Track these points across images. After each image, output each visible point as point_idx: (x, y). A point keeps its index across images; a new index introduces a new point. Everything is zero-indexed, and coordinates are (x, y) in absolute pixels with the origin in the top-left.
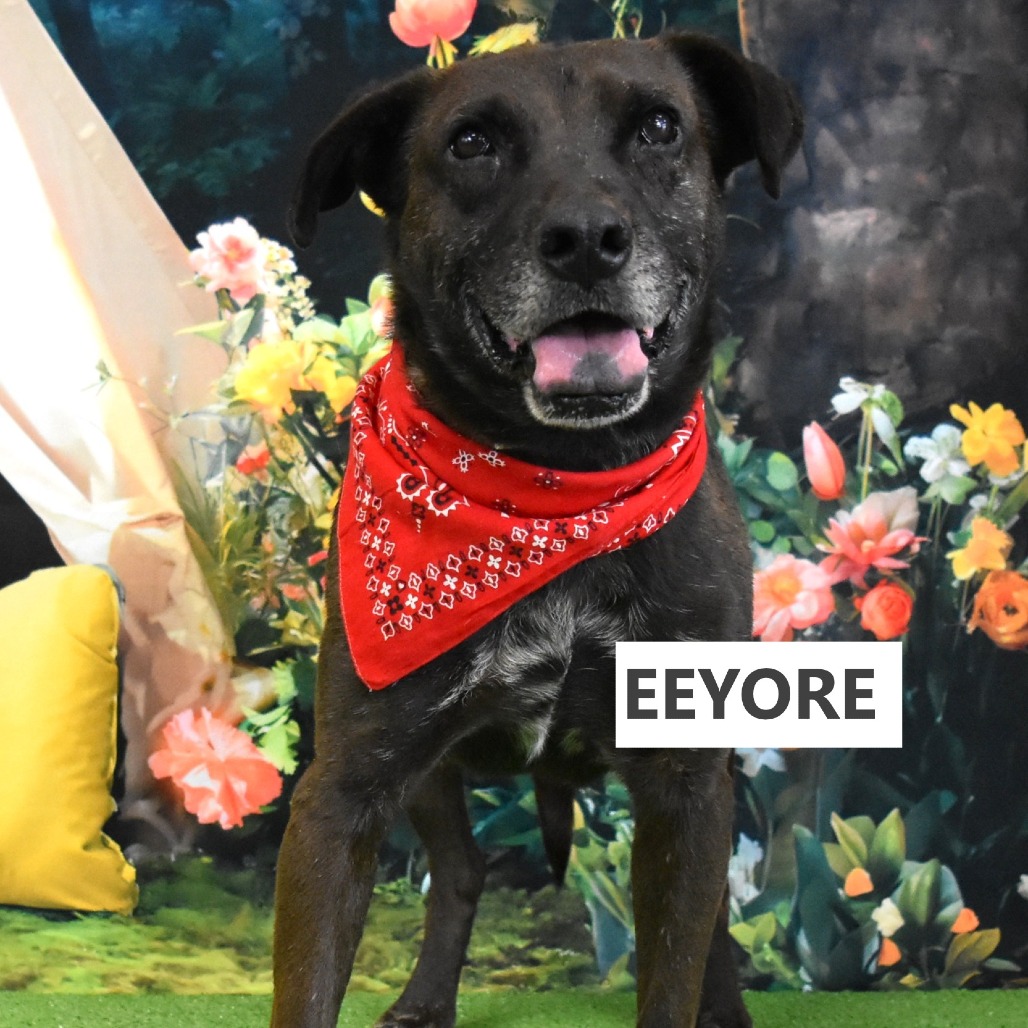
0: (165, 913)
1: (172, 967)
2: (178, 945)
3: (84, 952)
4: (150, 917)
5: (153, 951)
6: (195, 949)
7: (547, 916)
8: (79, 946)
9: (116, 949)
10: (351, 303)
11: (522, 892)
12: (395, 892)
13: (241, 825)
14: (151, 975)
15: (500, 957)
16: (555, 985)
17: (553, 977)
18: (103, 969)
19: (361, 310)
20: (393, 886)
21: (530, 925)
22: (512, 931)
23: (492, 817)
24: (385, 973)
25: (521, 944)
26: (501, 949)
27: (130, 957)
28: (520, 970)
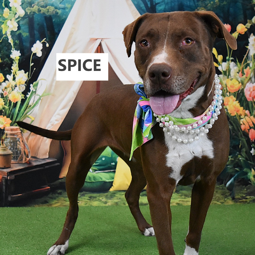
0: (181, 191)
1: (182, 201)
2: (183, 197)
4: (179, 192)
5: (179, 198)
6: (187, 198)
7: (249, 190)
11: (244, 186)
12: (221, 187)
14: (179, 202)
15: (241, 198)
16: (251, 203)
17: (250, 201)
20: (221, 186)
21: (246, 192)
22: (243, 193)
23: (239, 173)
24: (220, 201)
25: (244, 195)
26: (241, 196)
27: (175, 199)
28: (244, 200)
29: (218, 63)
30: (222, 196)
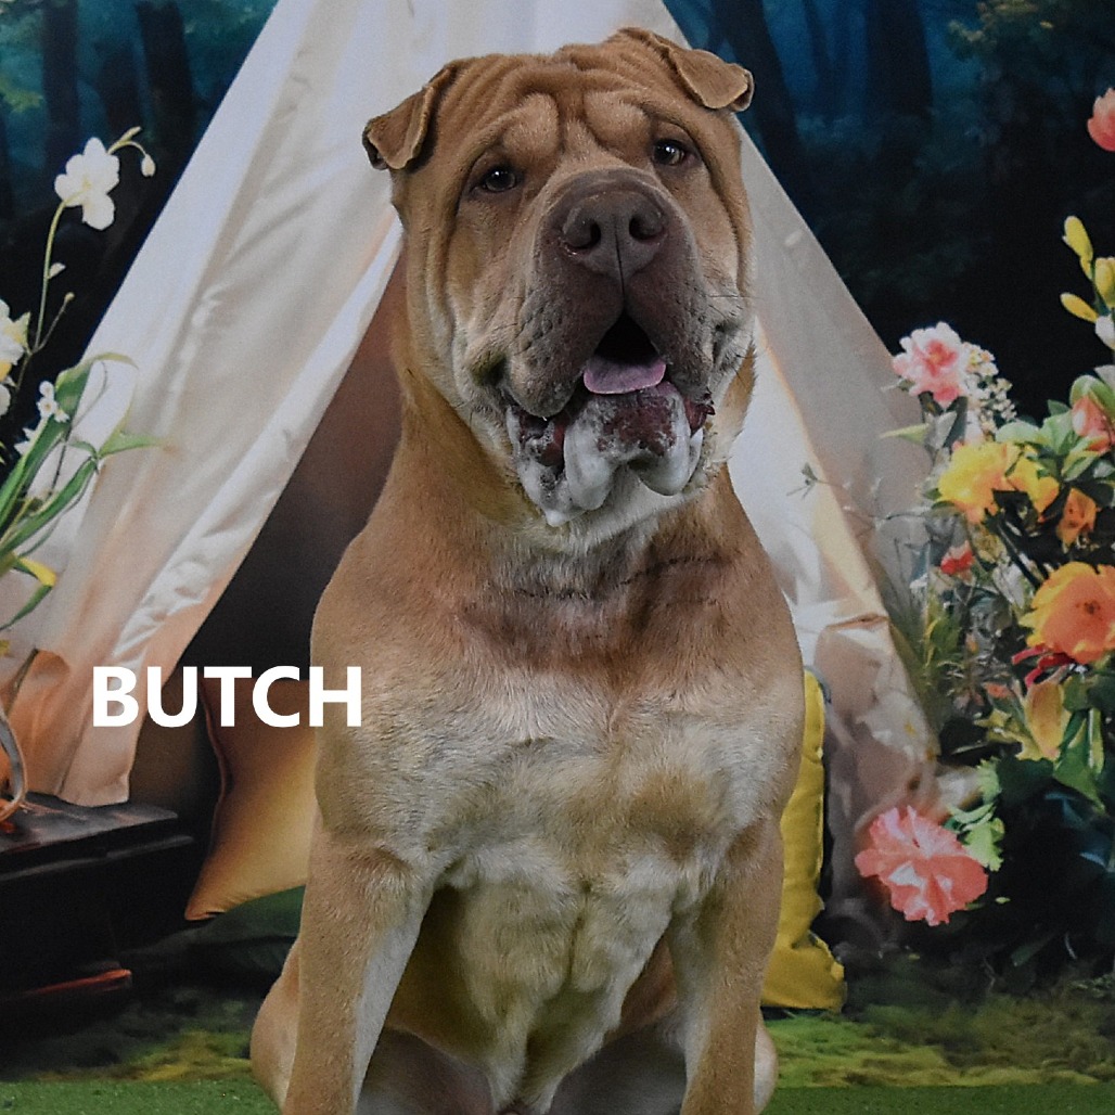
0: (873, 1009)
1: (882, 1064)
2: (886, 1041)
3: (794, 1049)
4: (860, 1015)
5: (862, 1048)
6: (905, 1046)
8: (790, 1043)
9: (826, 1046)
10: (1052, 404)
12: (1098, 986)
13: (947, 921)
14: (859, 1071)
18: (814, 1065)
19: (1062, 411)
20: (1099, 981)
24: (1094, 1068)
27: (840, 1054)
29: (1097, 302)
30: (1102, 1039)
